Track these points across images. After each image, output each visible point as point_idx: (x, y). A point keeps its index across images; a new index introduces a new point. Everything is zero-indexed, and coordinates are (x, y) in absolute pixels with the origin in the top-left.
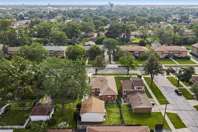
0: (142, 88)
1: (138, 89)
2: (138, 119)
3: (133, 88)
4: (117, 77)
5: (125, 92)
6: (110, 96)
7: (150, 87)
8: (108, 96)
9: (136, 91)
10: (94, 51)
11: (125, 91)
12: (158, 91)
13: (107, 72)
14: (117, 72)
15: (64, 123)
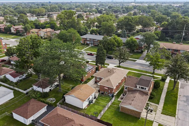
0: (145, 88)
1: (140, 89)
2: (118, 119)
3: (136, 87)
4: (139, 73)
5: (126, 89)
6: (107, 89)
7: (167, 92)
8: (105, 88)
9: (138, 90)
10: (130, 44)
11: (127, 87)
12: (174, 99)
13: (132, 66)
14: (144, 69)
15: (53, 99)
